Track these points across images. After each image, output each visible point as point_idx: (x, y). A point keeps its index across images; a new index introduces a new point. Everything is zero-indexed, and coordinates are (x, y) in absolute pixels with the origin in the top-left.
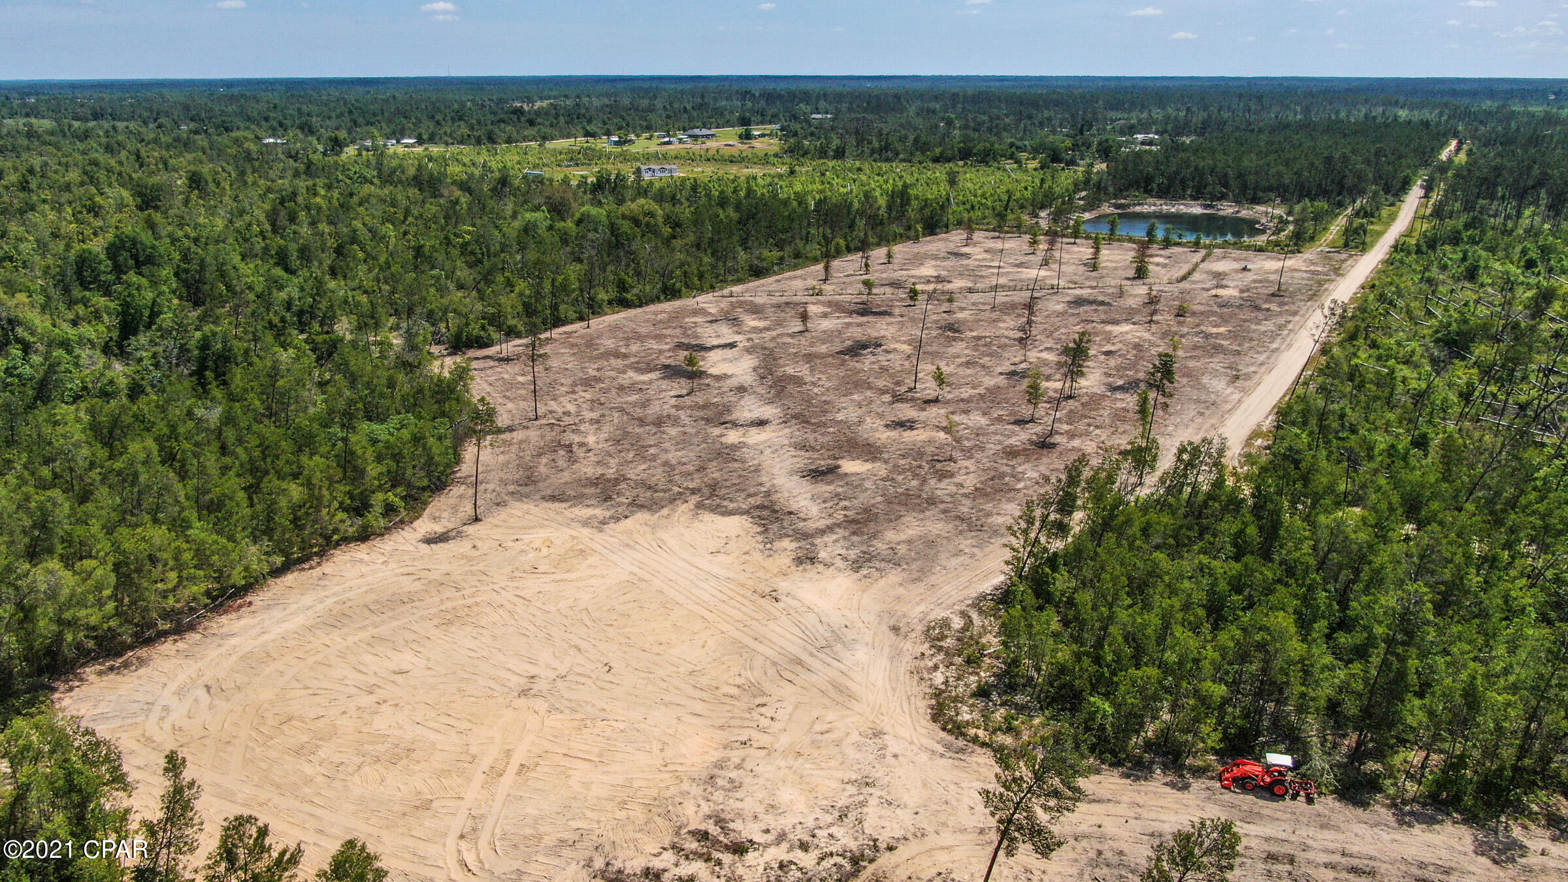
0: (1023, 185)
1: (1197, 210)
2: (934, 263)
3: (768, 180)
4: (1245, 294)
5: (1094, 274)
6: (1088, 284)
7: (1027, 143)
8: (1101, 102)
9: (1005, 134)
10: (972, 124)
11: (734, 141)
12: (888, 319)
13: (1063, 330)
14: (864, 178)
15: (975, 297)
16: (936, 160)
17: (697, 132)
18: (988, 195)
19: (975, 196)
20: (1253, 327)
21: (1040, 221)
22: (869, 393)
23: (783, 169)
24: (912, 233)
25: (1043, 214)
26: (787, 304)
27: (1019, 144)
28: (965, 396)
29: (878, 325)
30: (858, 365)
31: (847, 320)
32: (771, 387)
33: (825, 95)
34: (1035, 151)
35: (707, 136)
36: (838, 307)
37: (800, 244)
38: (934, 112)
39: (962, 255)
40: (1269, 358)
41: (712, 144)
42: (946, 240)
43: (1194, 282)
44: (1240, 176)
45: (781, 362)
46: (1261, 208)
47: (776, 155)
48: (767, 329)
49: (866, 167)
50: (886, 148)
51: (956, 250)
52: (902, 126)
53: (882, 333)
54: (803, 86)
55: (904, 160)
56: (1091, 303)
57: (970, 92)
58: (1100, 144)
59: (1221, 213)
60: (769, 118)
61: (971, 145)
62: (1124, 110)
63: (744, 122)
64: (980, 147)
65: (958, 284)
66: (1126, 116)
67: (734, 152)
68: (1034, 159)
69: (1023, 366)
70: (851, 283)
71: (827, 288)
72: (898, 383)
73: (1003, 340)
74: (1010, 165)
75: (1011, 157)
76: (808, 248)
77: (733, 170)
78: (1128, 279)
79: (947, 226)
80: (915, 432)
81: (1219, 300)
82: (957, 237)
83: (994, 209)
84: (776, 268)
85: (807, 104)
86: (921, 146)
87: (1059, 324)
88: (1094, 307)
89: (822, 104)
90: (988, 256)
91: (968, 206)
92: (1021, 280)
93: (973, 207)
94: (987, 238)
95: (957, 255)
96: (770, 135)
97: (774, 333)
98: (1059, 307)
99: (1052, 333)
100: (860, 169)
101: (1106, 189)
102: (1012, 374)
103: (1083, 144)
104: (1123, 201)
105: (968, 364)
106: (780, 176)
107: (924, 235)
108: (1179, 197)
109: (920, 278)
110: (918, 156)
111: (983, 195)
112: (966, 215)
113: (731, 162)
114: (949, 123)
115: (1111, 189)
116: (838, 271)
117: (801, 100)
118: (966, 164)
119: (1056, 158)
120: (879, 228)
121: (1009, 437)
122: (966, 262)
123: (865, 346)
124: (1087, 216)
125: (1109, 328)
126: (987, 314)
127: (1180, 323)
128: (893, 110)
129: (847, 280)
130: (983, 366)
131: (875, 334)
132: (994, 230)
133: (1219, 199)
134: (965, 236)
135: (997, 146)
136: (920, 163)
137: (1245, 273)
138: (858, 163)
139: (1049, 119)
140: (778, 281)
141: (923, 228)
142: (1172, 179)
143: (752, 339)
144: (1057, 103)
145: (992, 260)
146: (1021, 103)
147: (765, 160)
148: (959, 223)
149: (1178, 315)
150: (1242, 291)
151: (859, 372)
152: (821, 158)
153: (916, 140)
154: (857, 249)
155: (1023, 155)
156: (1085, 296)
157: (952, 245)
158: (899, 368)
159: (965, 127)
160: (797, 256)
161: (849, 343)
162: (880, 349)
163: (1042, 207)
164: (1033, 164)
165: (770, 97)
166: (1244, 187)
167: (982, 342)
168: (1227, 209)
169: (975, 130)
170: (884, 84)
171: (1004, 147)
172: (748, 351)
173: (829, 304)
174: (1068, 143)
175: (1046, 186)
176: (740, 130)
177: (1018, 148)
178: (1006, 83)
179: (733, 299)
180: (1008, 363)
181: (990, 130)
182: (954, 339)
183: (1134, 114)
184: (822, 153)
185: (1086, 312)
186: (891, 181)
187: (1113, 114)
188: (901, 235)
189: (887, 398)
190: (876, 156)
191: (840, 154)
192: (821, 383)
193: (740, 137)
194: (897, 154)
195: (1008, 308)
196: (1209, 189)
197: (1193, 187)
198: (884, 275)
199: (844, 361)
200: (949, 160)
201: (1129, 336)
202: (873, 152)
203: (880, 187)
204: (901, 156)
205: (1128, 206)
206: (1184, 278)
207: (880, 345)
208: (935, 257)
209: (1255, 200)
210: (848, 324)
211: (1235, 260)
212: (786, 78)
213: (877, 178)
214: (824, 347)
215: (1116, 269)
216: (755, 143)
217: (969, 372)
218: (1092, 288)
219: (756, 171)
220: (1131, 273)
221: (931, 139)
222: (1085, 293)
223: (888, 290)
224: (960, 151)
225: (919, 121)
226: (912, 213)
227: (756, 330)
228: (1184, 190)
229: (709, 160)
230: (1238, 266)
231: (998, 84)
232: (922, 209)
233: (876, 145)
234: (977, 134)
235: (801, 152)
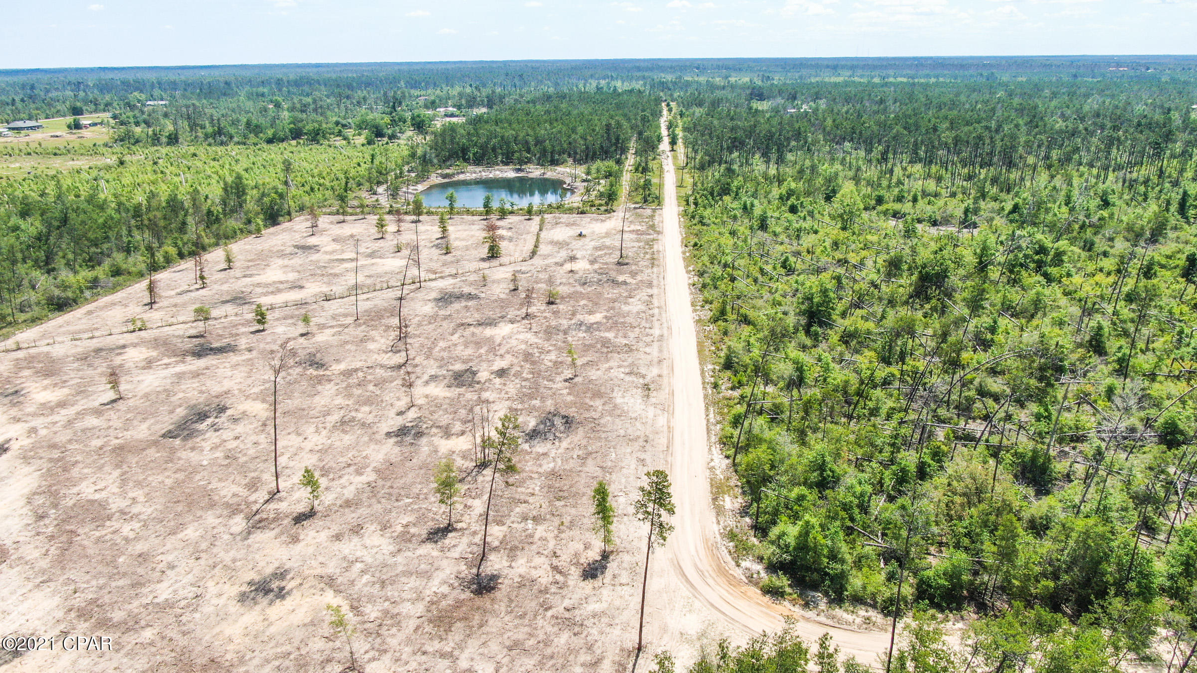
0: (355, 161)
1: (509, 173)
2: (280, 262)
3: (94, 173)
4: (596, 266)
5: (448, 258)
6: (447, 271)
7: (350, 120)
8: (402, 83)
9: (329, 113)
10: (298, 106)
11: (63, 132)
12: (233, 358)
13: (442, 344)
14: (199, 164)
15: (334, 307)
16: (270, 141)
17: (20, 124)
18: (324, 174)
19: (313, 176)
20: (625, 308)
21: (380, 198)
22: (211, 519)
23: (112, 160)
24: (253, 227)
25: (381, 190)
26: (98, 351)
27: (344, 122)
28: (349, 493)
29: (220, 371)
30: (194, 457)
31: (180, 368)
32: (52, 538)
33: (159, 83)
34: (360, 127)
35: (32, 128)
36: (164, 345)
37: (119, 257)
38: (263, 95)
39: (309, 248)
40: (661, 351)
41: (36, 136)
42: (291, 230)
43: (545, 257)
44: (538, 142)
45: (75, 472)
46: (560, 169)
47: (106, 145)
48: (62, 404)
49: (201, 151)
50: (220, 132)
51: (302, 242)
52: (233, 111)
53: (227, 385)
54: (139, 76)
55: (238, 143)
56: (460, 297)
57: (292, 77)
58: (413, 119)
59: (531, 176)
60: (102, 107)
61: (300, 125)
62: (421, 89)
63: (76, 111)
64: (309, 127)
65: (313, 289)
66: (423, 92)
67: (60, 143)
68: (360, 134)
69: (412, 414)
70: (184, 305)
71: (154, 316)
72: (253, 486)
73: (380, 372)
74: (339, 142)
75: (340, 134)
76: (131, 260)
77: (57, 164)
78: (483, 260)
79: (289, 214)
80: (289, 602)
81: (577, 276)
82: (300, 224)
83: (332, 188)
84: (87, 294)
85: (141, 91)
86: (254, 129)
87: (434, 335)
88: (464, 303)
89: (157, 92)
90: (337, 246)
91: (307, 188)
92: (379, 276)
93: (312, 189)
94: (332, 223)
95: (305, 248)
96: (101, 123)
97: (71, 411)
98: (428, 309)
99: (430, 349)
100: (195, 155)
101: (431, 161)
102: (402, 432)
103: (400, 120)
104: (448, 171)
105: (344, 424)
106: (108, 168)
107: (266, 226)
108: (491, 164)
109: (267, 285)
110: (252, 138)
111: (320, 175)
112: (306, 198)
113: (55, 154)
114: (278, 105)
115: (435, 161)
116: (169, 287)
117: (136, 89)
118: (299, 143)
119: (379, 134)
120: (215, 226)
121: (427, 575)
122: (315, 257)
123: (202, 416)
124: (420, 187)
125: (488, 332)
126: (351, 330)
127: (556, 313)
128: (225, 94)
129: (179, 300)
130: (363, 425)
131: (216, 389)
132: (338, 213)
133: (526, 163)
134: (309, 224)
135: (324, 126)
136: (255, 144)
137: (583, 239)
138: (192, 149)
139: (364, 98)
140: (90, 313)
141: (265, 220)
142: (483, 148)
143: (33, 430)
144: (368, 84)
145: (343, 251)
146: (338, 86)
147: (94, 150)
148: (302, 209)
149: (550, 303)
150: (592, 262)
151: (195, 472)
152: (154, 145)
153: (248, 124)
154: (192, 254)
155: (349, 133)
156: (450, 289)
157: (297, 236)
158: (252, 452)
159: (292, 109)
160: (117, 272)
161: (181, 412)
162: (224, 417)
163: (379, 183)
164: (361, 140)
165: (104, 87)
166: (544, 152)
167: (353, 380)
168: (535, 172)
169: (302, 111)
170: (217, 73)
171: (330, 125)
172: (25, 458)
173: (156, 343)
174: (387, 119)
175: (376, 162)
176: (70, 119)
177: (344, 126)
178: (323, 69)
179: (20, 354)
180: (392, 413)
181: (315, 110)
182: (320, 380)
183: (429, 91)
184: (155, 140)
185: (458, 312)
186: (227, 166)
187: (415, 92)
188: (241, 231)
189: (239, 523)
190: (211, 140)
191: (173, 140)
192: (135, 510)
193: (69, 127)
194: (231, 137)
195: (374, 317)
196: (517, 155)
197: (503, 154)
198: (225, 287)
199: (173, 451)
200: (283, 140)
201: (513, 342)
202: (207, 136)
203: (217, 173)
204: (236, 139)
205: (453, 175)
206: (534, 253)
207: (222, 409)
208: (282, 255)
209: (554, 162)
210: (180, 376)
211: (568, 225)
212: (123, 69)
213: (213, 163)
214: (144, 426)
215: (467, 248)
216: (84, 132)
217: (348, 439)
218: (455, 276)
219: (82, 163)
220: (484, 252)
221: (262, 121)
222: (447, 284)
223: (230, 309)
224: (291, 130)
225: (249, 105)
226: (251, 205)
227: (47, 409)
228: (496, 157)
229: (29, 154)
230: (574, 231)
231: (315, 70)
232: (260, 200)
233: (209, 130)
234: (304, 116)
235: (132, 141)
